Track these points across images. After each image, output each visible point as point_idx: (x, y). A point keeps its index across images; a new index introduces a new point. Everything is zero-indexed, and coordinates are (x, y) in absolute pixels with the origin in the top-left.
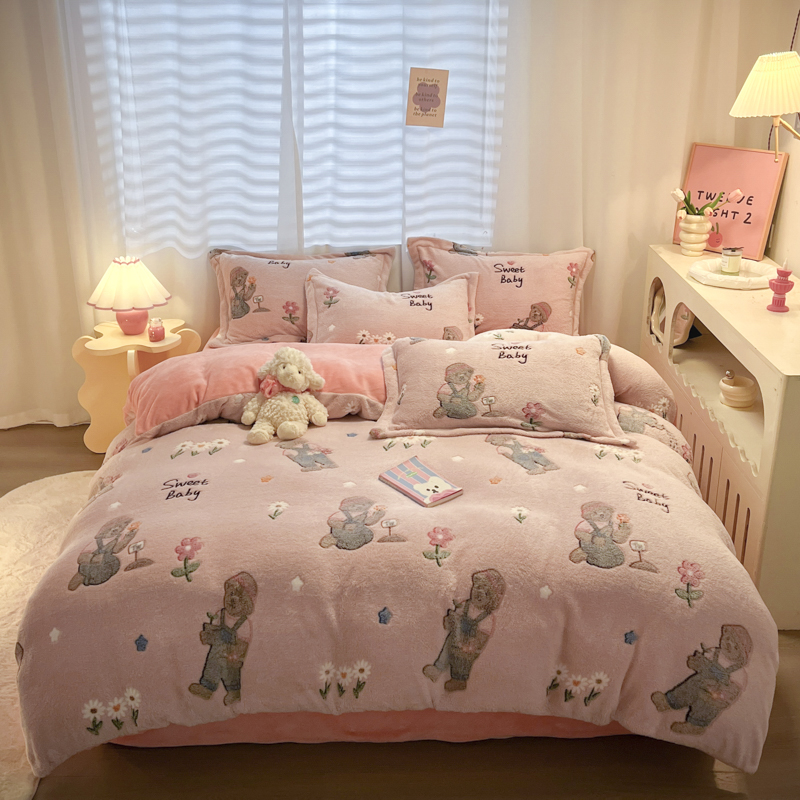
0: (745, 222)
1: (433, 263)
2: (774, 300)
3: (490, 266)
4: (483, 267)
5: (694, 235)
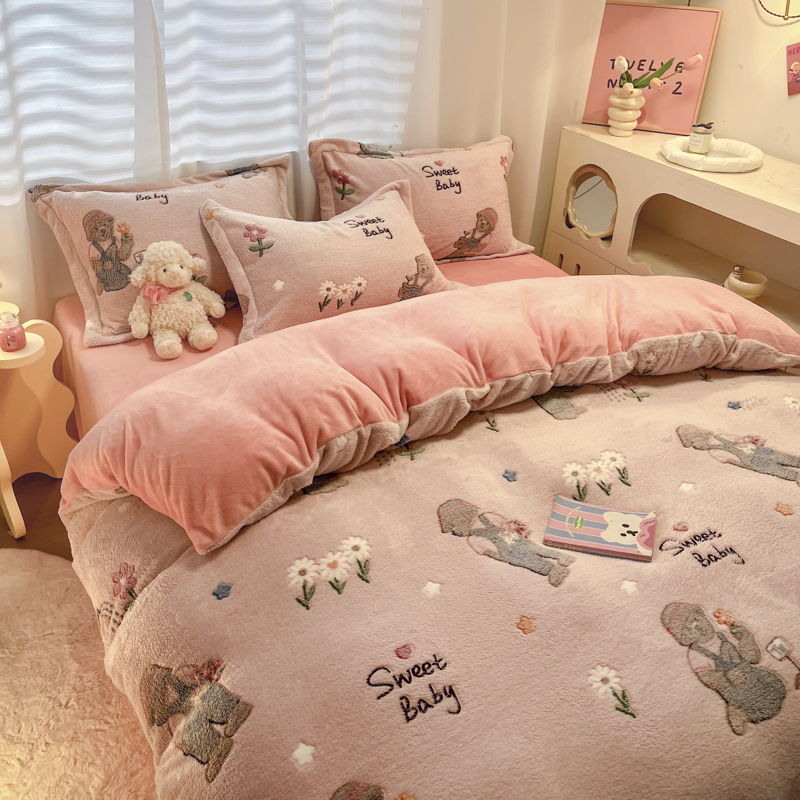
0: (674, 93)
1: (346, 173)
3: (418, 169)
4: (410, 172)
5: (630, 112)
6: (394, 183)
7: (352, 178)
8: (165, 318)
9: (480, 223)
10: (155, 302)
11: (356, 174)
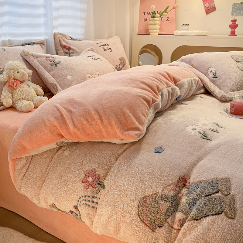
0: (167, 21)
1: (69, 46)
2: (231, 32)
3: (95, 44)
4: (93, 45)
5: (156, 26)
6: (89, 48)
7: (72, 47)
8: (21, 95)
9: (121, 62)
10: (15, 88)
11: (73, 46)
